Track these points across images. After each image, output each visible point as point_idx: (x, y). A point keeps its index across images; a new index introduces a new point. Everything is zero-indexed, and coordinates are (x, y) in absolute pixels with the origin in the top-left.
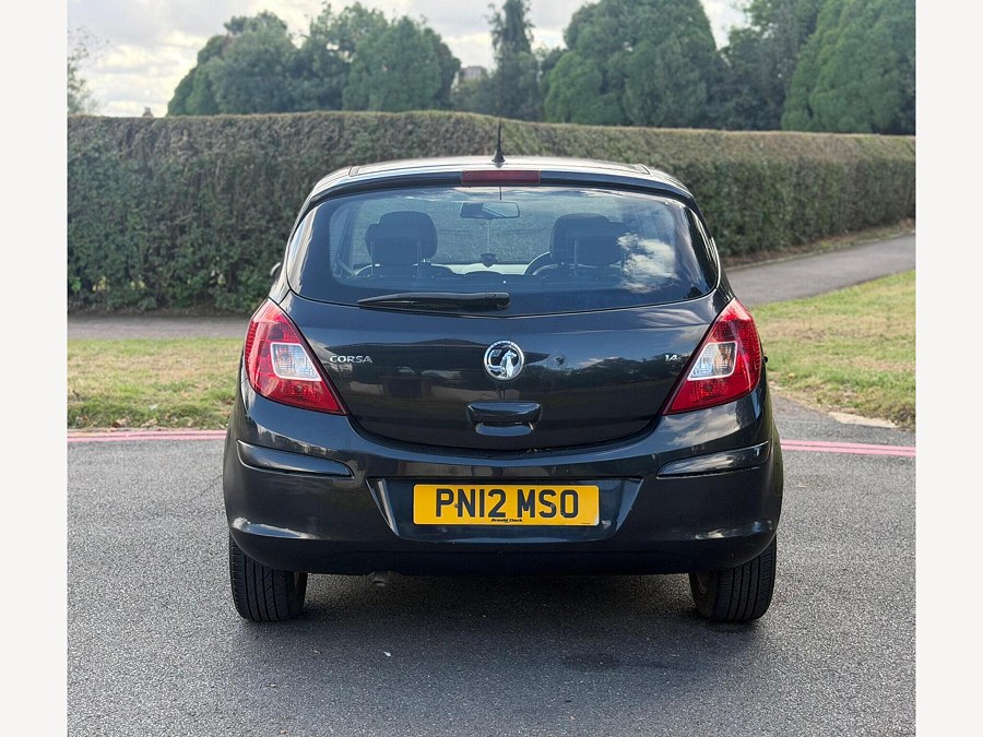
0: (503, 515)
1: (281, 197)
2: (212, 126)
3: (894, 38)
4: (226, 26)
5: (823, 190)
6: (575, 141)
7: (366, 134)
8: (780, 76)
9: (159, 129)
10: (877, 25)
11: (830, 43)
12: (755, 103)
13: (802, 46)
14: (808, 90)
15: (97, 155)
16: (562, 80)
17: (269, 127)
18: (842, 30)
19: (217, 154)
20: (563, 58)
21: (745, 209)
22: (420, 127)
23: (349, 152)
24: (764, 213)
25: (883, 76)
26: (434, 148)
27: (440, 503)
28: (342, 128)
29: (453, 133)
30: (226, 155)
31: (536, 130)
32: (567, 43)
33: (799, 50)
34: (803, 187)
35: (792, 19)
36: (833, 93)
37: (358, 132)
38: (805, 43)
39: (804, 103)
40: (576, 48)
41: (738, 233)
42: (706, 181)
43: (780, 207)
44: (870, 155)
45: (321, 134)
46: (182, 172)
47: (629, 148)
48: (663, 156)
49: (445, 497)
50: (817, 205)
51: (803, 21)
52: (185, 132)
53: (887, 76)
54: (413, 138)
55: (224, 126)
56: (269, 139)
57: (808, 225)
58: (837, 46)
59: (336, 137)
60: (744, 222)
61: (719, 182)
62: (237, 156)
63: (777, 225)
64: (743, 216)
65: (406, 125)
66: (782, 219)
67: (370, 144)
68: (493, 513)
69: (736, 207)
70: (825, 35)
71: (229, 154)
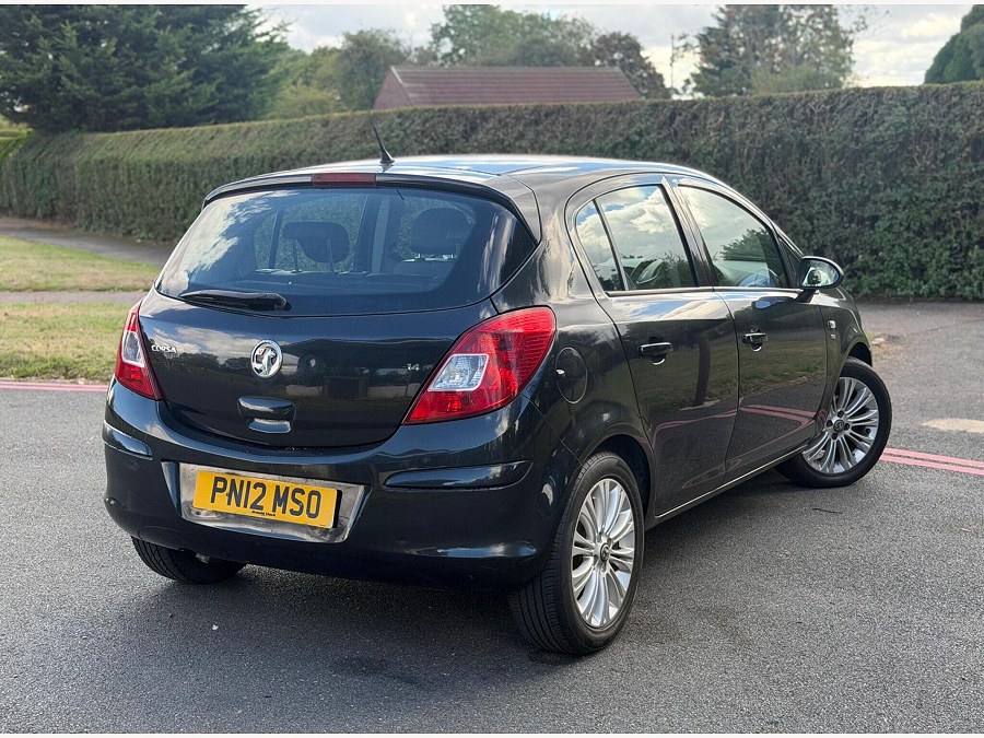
0: (261, 508)
1: (808, 176)
2: (749, 105)
7: (903, 108)
9: (699, 110)
15: (637, 138)
17: (804, 105)
19: (748, 134)
23: (881, 128)
26: (977, 121)
27: (216, 490)
28: (880, 102)
30: (755, 135)
37: (896, 106)
45: (856, 110)
46: (711, 153)
49: (220, 485)
52: (723, 114)
54: (956, 110)
55: (761, 106)
56: (803, 117)
59: (871, 111)
62: (766, 136)
65: (951, 96)
67: (904, 120)
68: (254, 506)
71: (759, 133)
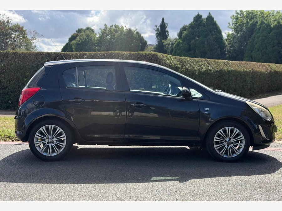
3: (276, 36)
4: (76, 31)
5: (259, 80)
6: (187, 62)
8: (242, 47)
10: (271, 33)
11: (257, 38)
12: (235, 55)
13: (249, 39)
14: (251, 52)
16: (177, 48)
18: (261, 34)
20: (177, 41)
21: (236, 84)
22: (142, 56)
24: (242, 85)
25: (273, 48)
29: (152, 58)
31: (176, 58)
32: (179, 37)
33: (248, 40)
34: (253, 78)
35: (246, 31)
36: (258, 53)
38: (250, 38)
39: (250, 55)
40: (181, 38)
41: (234, 91)
42: (225, 75)
43: (247, 84)
44: (273, 70)
47: (203, 65)
48: (213, 67)
50: (257, 84)
51: (250, 32)
53: (274, 48)
54: (140, 59)
57: (255, 89)
58: (259, 39)
60: (236, 88)
61: (229, 76)
63: (246, 89)
64: (236, 86)
66: (247, 87)
69: (234, 83)
70: (256, 35)
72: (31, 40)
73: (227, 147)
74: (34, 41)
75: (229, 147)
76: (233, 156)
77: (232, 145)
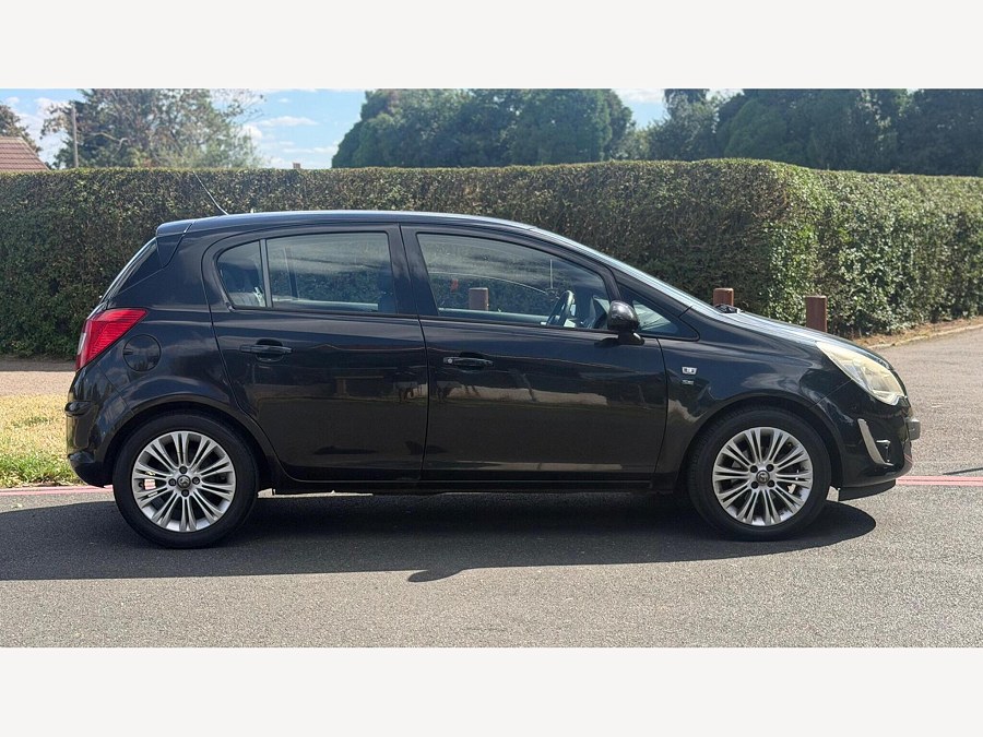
16: (745, 128)
26: (733, 196)
37: (654, 181)
45: (617, 183)
54: (711, 186)
59: (632, 184)
62: (532, 207)
65: (702, 173)
71: (524, 204)
72: (228, 115)
73: (749, 487)
74: (235, 119)
75: (757, 491)
76: (754, 523)
77: (768, 489)
